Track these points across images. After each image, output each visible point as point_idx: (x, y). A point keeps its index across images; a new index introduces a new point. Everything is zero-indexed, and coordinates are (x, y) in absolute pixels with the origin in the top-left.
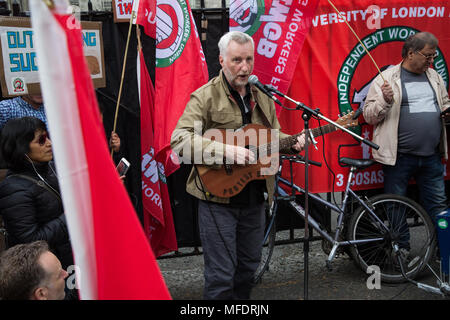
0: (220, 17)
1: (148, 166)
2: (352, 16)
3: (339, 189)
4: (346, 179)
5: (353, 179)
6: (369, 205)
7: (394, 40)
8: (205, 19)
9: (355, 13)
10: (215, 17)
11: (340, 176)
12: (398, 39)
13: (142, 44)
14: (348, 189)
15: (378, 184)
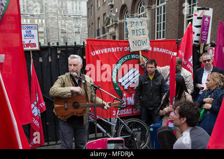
0: (65, 49)
1: (33, 108)
2: (117, 49)
3: (114, 116)
4: (116, 113)
5: (119, 112)
6: (125, 123)
7: (133, 59)
8: (59, 50)
9: (118, 48)
10: (63, 49)
11: (114, 111)
12: (135, 59)
13: (33, 59)
14: (117, 117)
15: (130, 114)
